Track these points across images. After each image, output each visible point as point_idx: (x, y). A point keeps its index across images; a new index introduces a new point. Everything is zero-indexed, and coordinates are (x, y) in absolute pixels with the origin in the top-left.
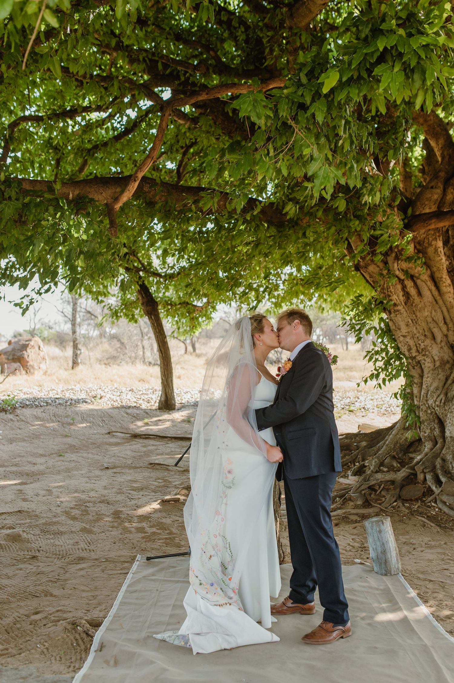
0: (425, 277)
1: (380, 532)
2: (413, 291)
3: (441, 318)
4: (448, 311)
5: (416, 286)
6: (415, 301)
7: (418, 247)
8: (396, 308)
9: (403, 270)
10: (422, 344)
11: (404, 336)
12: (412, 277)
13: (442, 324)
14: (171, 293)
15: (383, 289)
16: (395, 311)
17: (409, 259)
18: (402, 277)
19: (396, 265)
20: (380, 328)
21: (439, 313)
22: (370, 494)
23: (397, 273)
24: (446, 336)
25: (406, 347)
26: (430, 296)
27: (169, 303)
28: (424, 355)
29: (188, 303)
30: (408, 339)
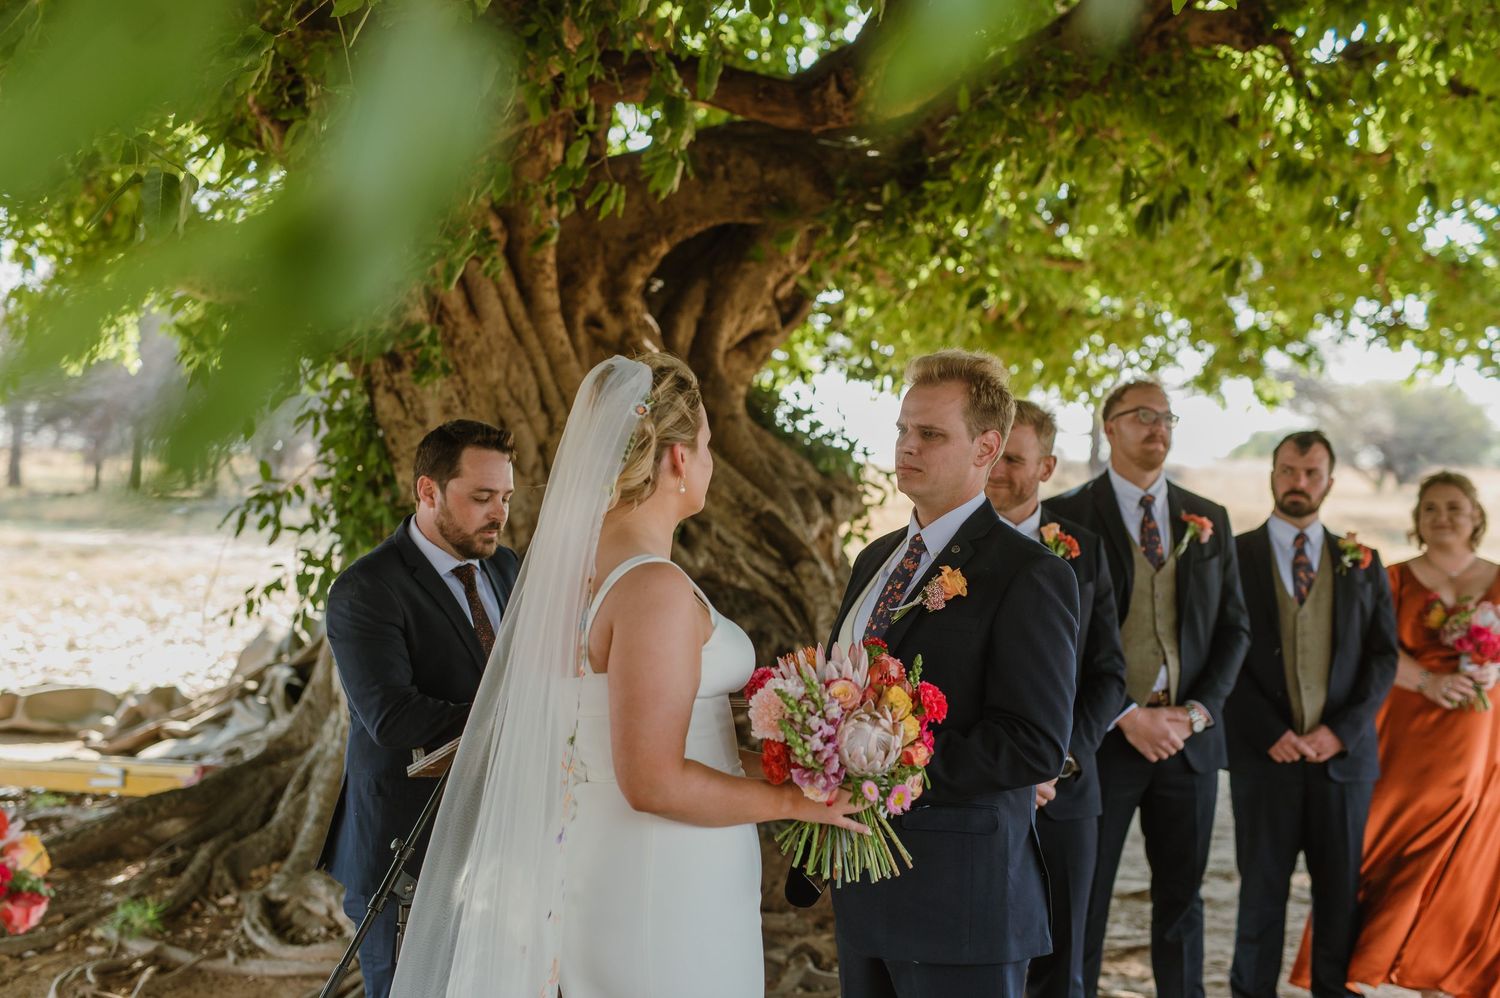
3: (534, 395)
4: (553, 368)
5: (463, 281)
6: (462, 331)
13: (535, 411)
21: (530, 377)
26: (503, 319)
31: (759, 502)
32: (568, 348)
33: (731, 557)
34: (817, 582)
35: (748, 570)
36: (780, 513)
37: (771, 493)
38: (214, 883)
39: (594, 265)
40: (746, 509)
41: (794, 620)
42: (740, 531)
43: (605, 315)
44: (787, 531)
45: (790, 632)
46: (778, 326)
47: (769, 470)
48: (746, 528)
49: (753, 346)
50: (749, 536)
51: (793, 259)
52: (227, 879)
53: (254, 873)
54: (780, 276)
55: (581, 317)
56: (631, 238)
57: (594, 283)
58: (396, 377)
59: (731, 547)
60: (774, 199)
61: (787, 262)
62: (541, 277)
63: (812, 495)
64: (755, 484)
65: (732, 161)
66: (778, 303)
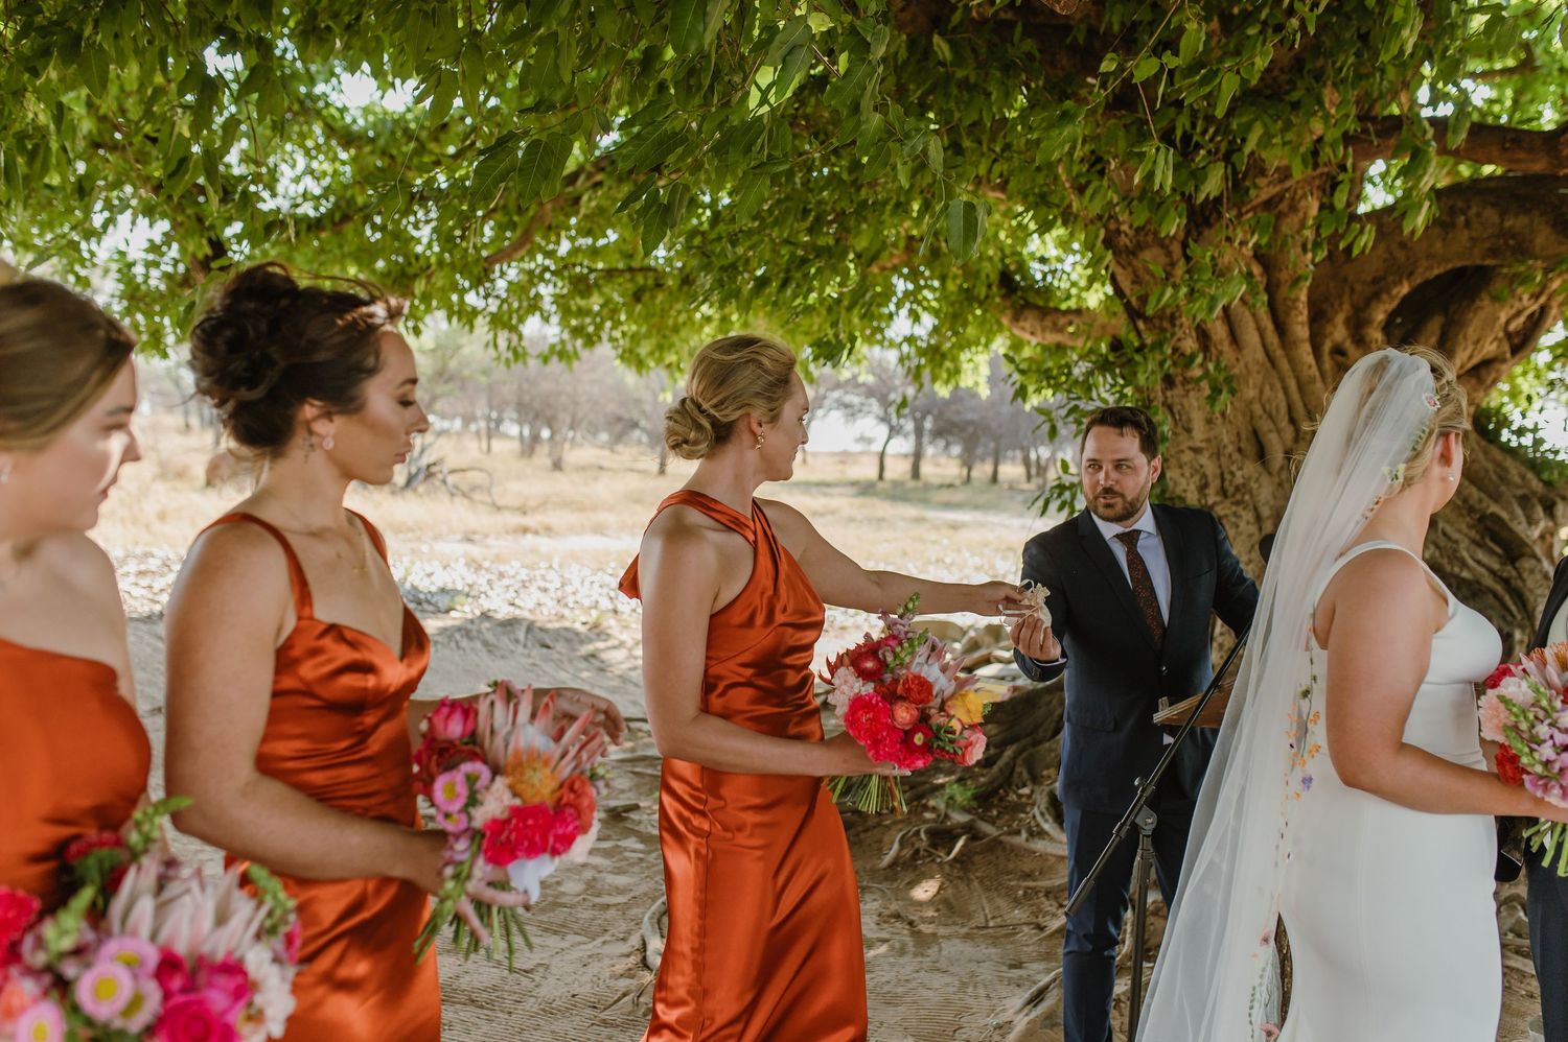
2: (1219, 331)
3: (1283, 409)
4: (1301, 388)
5: (1227, 316)
6: (1225, 357)
10: (1239, 474)
11: (1196, 451)
13: (1284, 423)
21: (1281, 395)
25: (1196, 478)
26: (1259, 347)
28: (1237, 503)
30: (1204, 459)
31: (1484, 505)
32: (1314, 371)
33: (1455, 551)
34: (1538, 576)
35: (1471, 562)
36: (1504, 515)
37: (1496, 497)
38: (1016, 775)
39: (1341, 304)
40: (1471, 510)
41: (1513, 608)
42: (1465, 529)
43: (1348, 345)
44: (1510, 530)
45: (1509, 618)
46: (1508, 355)
47: (1494, 477)
48: (1470, 527)
49: (1483, 372)
50: (1473, 533)
51: (1526, 297)
52: (1025, 775)
53: (1045, 773)
54: (1513, 311)
55: (1327, 346)
56: (1375, 281)
57: (1340, 318)
58: (1169, 394)
59: (1456, 542)
60: (1512, 242)
61: (1520, 299)
62: (1294, 313)
63: (1535, 501)
64: (1480, 489)
65: (1473, 211)
66: (1509, 336)
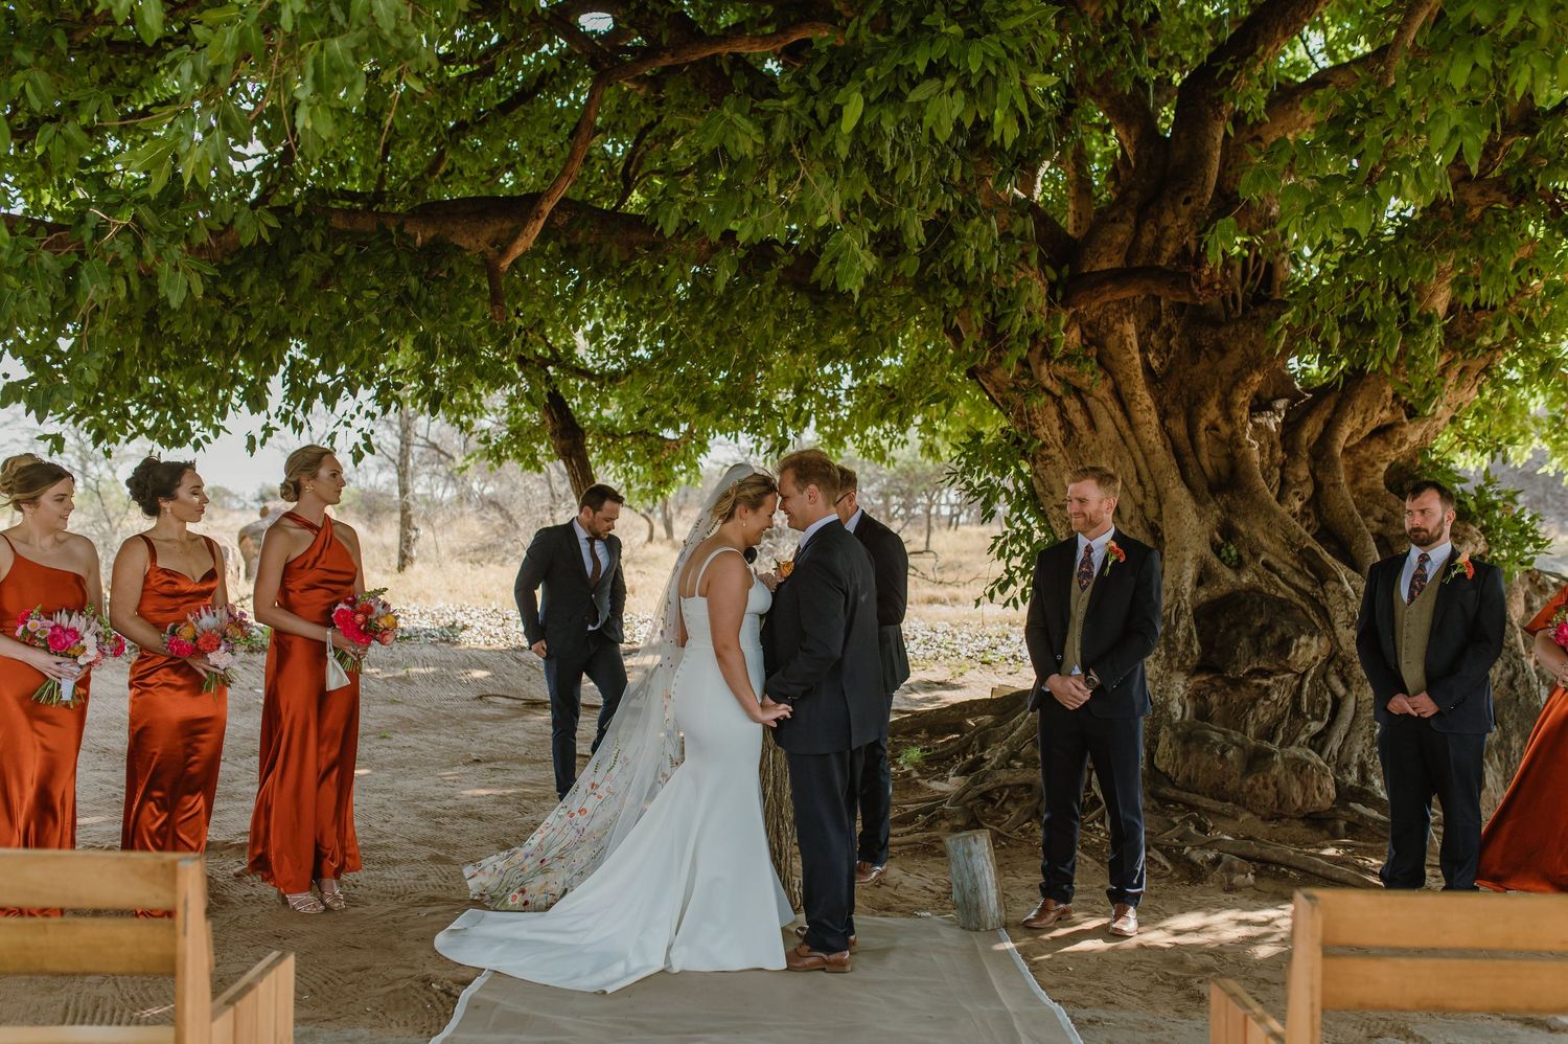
0: (1102, 390)
1: (970, 854)
2: (1079, 420)
5: (1086, 409)
6: (1084, 439)
7: (1088, 334)
8: (1045, 452)
9: (1059, 378)
12: (1078, 392)
14: (612, 411)
15: (1020, 414)
16: (1044, 458)
17: (1068, 357)
18: (1058, 392)
19: (1044, 369)
20: (1017, 489)
22: (983, 808)
23: (1048, 383)
24: (1142, 507)
26: (1112, 428)
27: (610, 433)
29: (646, 434)
57: (1212, 403)
